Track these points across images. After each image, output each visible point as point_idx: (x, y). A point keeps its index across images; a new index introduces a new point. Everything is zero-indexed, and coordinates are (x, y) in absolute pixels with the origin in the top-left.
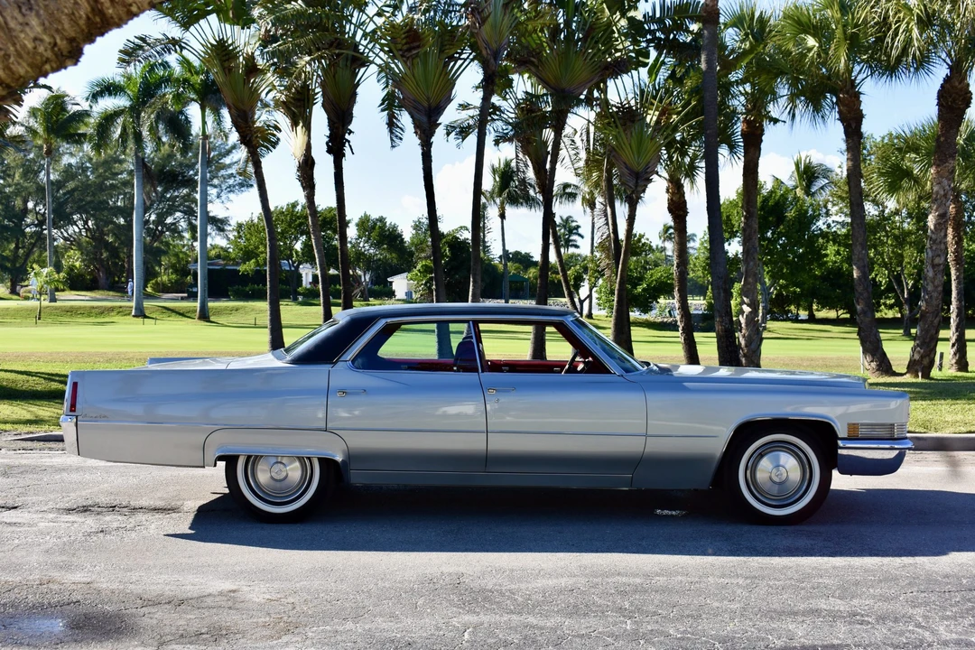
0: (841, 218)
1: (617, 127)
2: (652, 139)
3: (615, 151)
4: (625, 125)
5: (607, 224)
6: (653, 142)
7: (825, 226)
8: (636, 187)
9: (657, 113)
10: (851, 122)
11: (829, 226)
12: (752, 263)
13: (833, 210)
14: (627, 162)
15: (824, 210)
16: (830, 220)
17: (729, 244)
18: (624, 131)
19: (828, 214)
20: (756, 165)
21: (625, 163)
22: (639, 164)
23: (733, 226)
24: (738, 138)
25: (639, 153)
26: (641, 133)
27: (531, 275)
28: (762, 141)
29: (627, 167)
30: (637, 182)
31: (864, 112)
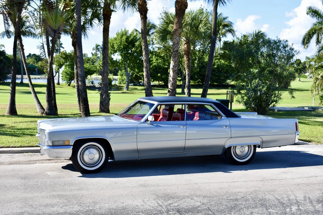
0: (158, 46)
1: (46, 10)
2: (61, 16)
3: (45, 20)
4: (49, 10)
5: (44, 52)
6: (62, 17)
7: (152, 49)
8: (54, 36)
9: (63, 5)
10: (143, 12)
11: (153, 49)
12: (106, 68)
13: (155, 42)
14: (50, 26)
15: (152, 42)
16: (154, 46)
17: (114, 55)
18: (49, 12)
19: (153, 44)
20: (108, 28)
21: (49, 26)
22: (55, 27)
23: (115, 48)
24: (101, 16)
25: (56, 22)
26: (57, 12)
27: (39, 65)
28: (111, 18)
29: (50, 28)
30: (55, 34)
31: (148, 8)
